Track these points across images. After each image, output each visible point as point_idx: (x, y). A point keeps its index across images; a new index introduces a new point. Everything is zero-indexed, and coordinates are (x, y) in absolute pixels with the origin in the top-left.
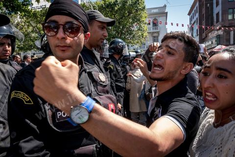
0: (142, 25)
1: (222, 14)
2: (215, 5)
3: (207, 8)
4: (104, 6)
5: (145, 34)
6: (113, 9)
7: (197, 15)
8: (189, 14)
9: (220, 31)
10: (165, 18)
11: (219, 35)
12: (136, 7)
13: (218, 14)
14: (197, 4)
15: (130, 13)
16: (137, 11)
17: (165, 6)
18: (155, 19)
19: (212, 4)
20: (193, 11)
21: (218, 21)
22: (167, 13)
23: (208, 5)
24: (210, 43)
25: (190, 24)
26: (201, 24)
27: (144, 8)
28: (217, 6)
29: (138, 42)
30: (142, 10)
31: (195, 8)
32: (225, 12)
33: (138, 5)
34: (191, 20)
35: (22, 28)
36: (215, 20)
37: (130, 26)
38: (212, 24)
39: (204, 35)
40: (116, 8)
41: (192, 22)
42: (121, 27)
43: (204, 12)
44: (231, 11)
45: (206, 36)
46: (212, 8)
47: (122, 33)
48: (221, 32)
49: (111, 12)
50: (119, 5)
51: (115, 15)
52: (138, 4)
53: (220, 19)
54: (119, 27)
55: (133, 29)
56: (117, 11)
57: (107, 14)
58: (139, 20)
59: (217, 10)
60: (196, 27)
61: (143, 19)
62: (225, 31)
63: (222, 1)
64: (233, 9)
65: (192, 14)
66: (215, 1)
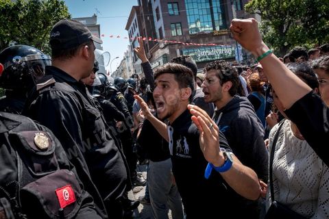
1: (165, 30)
2: (155, 19)
3: (147, 22)
6: (15, 16)
7: (137, 30)
8: (127, 28)
9: (166, 49)
10: (98, 32)
11: (166, 54)
12: (57, 15)
13: (160, 29)
14: (135, 17)
17: (95, 17)
19: (152, 17)
20: (132, 25)
21: (161, 38)
22: (99, 26)
23: (148, 18)
24: (157, 63)
25: (131, 41)
27: (69, 17)
28: (158, 19)
31: (133, 21)
32: (168, 28)
34: (130, 36)
36: (159, 36)
39: (149, 54)
40: (21, 16)
41: (133, 39)
43: (144, 26)
44: (173, 26)
45: (152, 56)
46: (153, 22)
48: (167, 51)
50: (25, 12)
52: (59, 11)
53: (164, 35)
56: (22, 20)
59: (159, 24)
63: (163, 14)
64: (175, 24)
65: (130, 28)
66: (155, 14)
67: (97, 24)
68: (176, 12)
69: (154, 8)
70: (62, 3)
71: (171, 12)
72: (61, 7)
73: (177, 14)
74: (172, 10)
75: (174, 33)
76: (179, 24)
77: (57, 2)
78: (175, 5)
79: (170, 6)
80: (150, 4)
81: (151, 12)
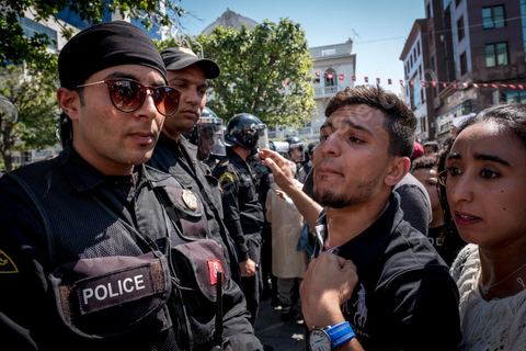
0: (302, 84)
1: (473, 57)
2: (455, 38)
3: (439, 45)
4: (216, 45)
5: (308, 103)
6: (236, 50)
7: (420, 59)
8: (403, 57)
9: (471, 91)
10: (351, 66)
11: (470, 100)
12: (288, 45)
13: (463, 57)
14: (419, 37)
15: (274, 58)
16: (289, 53)
17: (350, 42)
18: (330, 71)
19: (449, 37)
20: (411, 52)
21: (464, 71)
22: (354, 56)
23: (442, 37)
25: (407, 78)
26: (428, 77)
27: (304, 46)
28: (460, 38)
29: (294, 121)
30: (300, 51)
31: (415, 45)
32: (478, 51)
33: (291, 42)
34: (407, 70)
35: (35, 97)
36: (458, 69)
37: (275, 86)
38: (453, 78)
39: (437, 101)
40: (243, 49)
41: (411, 75)
42: (256, 89)
43: (433, 52)
44: (490, 48)
45: (442, 104)
46: (450, 44)
47: (258, 102)
48: (472, 95)
49: (232, 56)
50: (248, 42)
51: (240, 63)
52: (292, 38)
53: (469, 67)
54: (251, 89)
55: (281, 92)
56: (245, 54)
57: (225, 61)
58: (294, 73)
59: (462, 47)
60: (419, 85)
61: (303, 71)
62: (480, 91)
63: (470, 29)
64: (495, 44)
65: (408, 57)
66: (455, 29)
67: (352, 53)
68: (500, 22)
69: (455, 18)
70: (298, 26)
71: (487, 24)
72: (294, 32)
73: (502, 25)
74: (490, 19)
75: (490, 62)
76: (504, 45)
77: (291, 25)
78: (499, 11)
79: (486, 13)
80: (448, 13)
81: (449, 26)
